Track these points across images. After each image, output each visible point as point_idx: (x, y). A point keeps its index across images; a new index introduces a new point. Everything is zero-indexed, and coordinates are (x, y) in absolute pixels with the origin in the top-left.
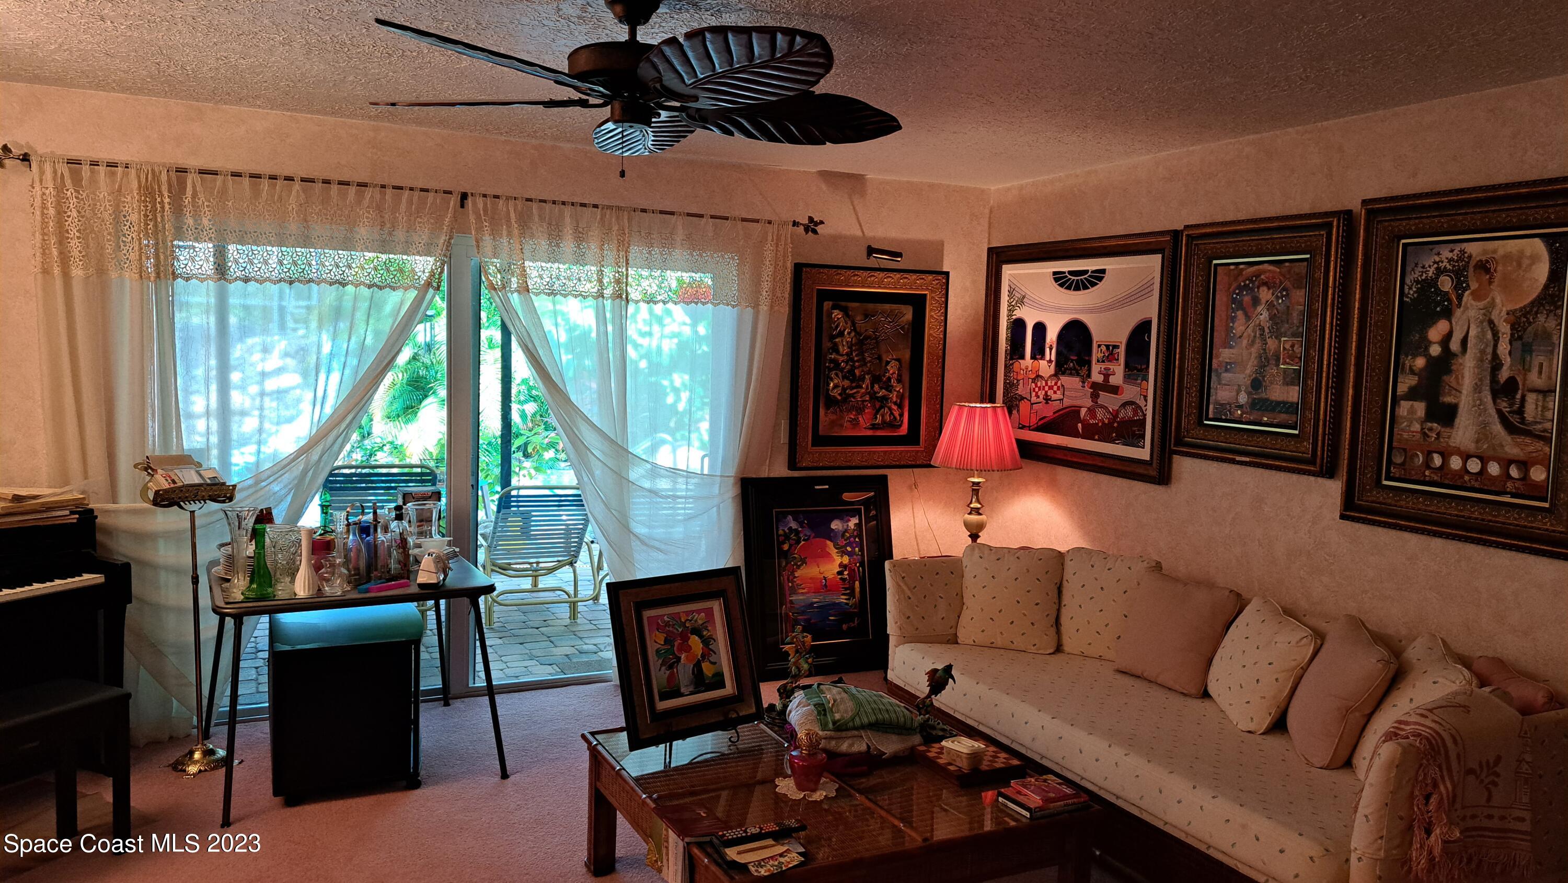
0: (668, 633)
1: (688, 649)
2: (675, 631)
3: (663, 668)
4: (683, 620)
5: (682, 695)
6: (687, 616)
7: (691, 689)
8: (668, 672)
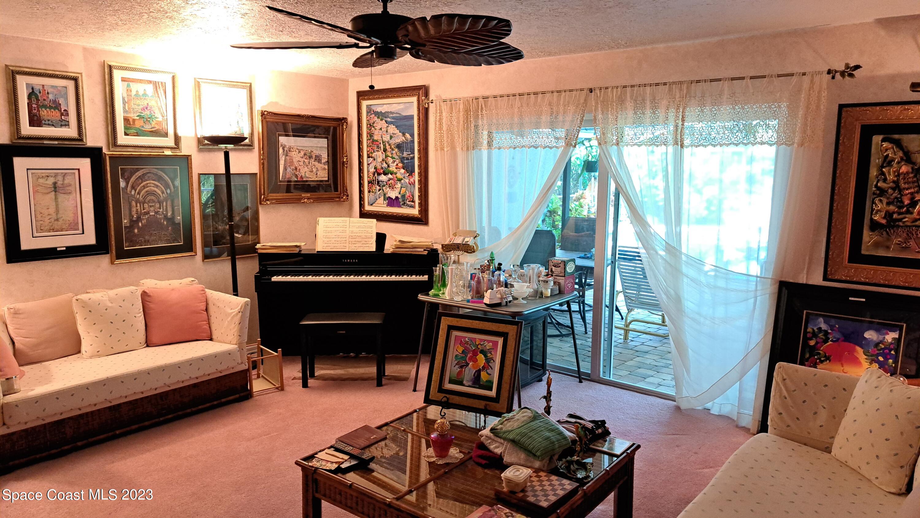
0: (466, 348)
1: (475, 361)
2: (470, 348)
3: (457, 366)
4: (477, 344)
5: (463, 385)
6: (481, 342)
7: (470, 384)
8: (459, 370)
